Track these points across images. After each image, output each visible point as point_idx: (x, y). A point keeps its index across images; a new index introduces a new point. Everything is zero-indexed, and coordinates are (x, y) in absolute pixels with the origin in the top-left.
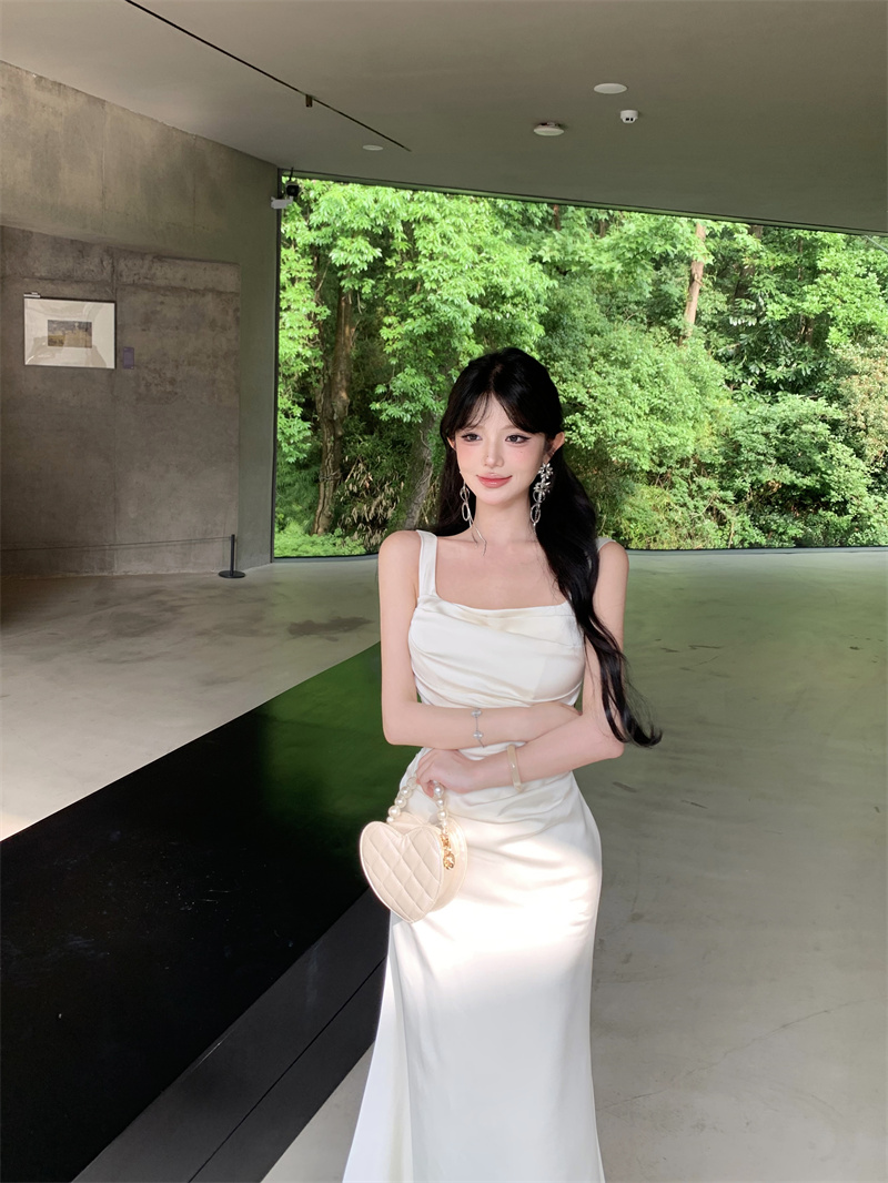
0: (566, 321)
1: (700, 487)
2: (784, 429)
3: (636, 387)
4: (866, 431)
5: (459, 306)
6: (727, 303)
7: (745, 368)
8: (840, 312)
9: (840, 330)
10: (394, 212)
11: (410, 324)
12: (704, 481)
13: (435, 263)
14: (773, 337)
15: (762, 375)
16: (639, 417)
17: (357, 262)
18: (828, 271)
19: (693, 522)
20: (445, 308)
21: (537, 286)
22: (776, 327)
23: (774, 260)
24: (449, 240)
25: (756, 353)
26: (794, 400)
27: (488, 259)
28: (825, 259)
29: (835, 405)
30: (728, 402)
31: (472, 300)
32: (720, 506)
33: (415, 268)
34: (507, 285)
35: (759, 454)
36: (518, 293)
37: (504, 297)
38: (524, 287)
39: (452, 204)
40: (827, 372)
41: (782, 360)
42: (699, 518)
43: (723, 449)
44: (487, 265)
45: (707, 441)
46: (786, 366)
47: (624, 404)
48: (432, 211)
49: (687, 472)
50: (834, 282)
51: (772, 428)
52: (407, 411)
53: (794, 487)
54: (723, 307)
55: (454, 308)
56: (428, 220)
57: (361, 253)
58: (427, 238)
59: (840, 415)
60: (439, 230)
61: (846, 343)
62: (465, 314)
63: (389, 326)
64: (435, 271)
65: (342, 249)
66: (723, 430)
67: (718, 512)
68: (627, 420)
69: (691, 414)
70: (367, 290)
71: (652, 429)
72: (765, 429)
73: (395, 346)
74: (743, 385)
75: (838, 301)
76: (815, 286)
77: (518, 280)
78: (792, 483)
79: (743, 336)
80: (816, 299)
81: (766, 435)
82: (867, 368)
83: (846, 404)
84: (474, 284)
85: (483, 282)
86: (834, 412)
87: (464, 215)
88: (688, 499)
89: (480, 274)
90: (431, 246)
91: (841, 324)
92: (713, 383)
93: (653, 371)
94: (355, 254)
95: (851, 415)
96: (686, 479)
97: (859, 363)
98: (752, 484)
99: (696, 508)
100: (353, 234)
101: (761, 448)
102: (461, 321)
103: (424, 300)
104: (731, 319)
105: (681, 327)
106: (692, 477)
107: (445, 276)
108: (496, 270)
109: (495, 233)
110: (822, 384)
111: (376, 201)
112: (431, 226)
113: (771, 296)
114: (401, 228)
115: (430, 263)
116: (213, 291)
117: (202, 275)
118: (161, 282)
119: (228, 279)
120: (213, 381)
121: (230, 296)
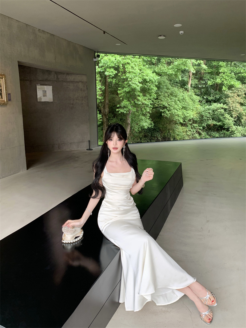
0: (161, 87)
1: (194, 126)
2: (213, 111)
3: (179, 102)
4: (233, 111)
5: (136, 84)
6: (198, 82)
7: (203, 97)
8: (225, 82)
9: (225, 87)
10: (120, 62)
11: (125, 89)
12: (195, 125)
13: (131, 74)
14: (209, 89)
15: (207, 99)
16: (180, 109)
17: (112, 74)
18: (222, 73)
19: (193, 135)
20: (133, 85)
21: (155, 78)
22: (210, 87)
23: (209, 71)
24: (134, 68)
25: (206, 94)
26: (215, 104)
27: (143, 73)
28: (221, 70)
29: (225, 105)
30: (199, 106)
31: (139, 82)
32: (199, 130)
33: (125, 75)
34: (148, 79)
35: (208, 118)
36: (150, 80)
37: (147, 81)
38: (152, 79)
39: (134, 60)
40: (223, 97)
41: (212, 95)
42: (194, 134)
43: (199, 117)
44: (143, 74)
45: (195, 115)
46: (213, 96)
47: (176, 106)
48: (129, 61)
49: (191, 123)
50: (224, 75)
51: (210, 111)
52: (125, 110)
53: (216, 125)
54: (197, 83)
55: (135, 85)
56: (128, 63)
57: (113, 72)
58: (128, 68)
59: (227, 107)
60: (131, 66)
61: (227, 90)
62: (138, 86)
63: (120, 90)
64: (131, 76)
65: (108, 72)
66: (199, 112)
67: (199, 132)
68: (177, 110)
69: (191, 108)
70: (114, 81)
71: (183, 112)
72: (209, 112)
73: (121, 95)
74: (203, 102)
75: (225, 80)
76: (219, 76)
77: (150, 77)
78: (216, 124)
79: (202, 90)
80: (219, 80)
81: (209, 113)
82: (232, 96)
83: (228, 105)
84: (140, 79)
85: (142, 78)
86: (225, 106)
87: (136, 62)
88: (191, 129)
89: (141, 76)
90: (129, 70)
91: (226, 86)
92: (196, 101)
93: (182, 98)
94: (111, 72)
95: (229, 107)
96: (190, 125)
97: (230, 95)
98: (206, 125)
99: (193, 131)
100: (110, 68)
101: (208, 116)
102: (137, 88)
103: (128, 83)
104: (199, 85)
105: (187, 88)
106: (192, 124)
107: (133, 77)
108: (145, 75)
109: (144, 66)
110: (222, 100)
111: (115, 59)
112: (129, 65)
113: (208, 79)
114: (122, 66)
115: (129, 74)
116: (81, 81)
117: (78, 78)
118: (69, 80)
119: (84, 78)
120: (82, 104)
121: (85, 83)
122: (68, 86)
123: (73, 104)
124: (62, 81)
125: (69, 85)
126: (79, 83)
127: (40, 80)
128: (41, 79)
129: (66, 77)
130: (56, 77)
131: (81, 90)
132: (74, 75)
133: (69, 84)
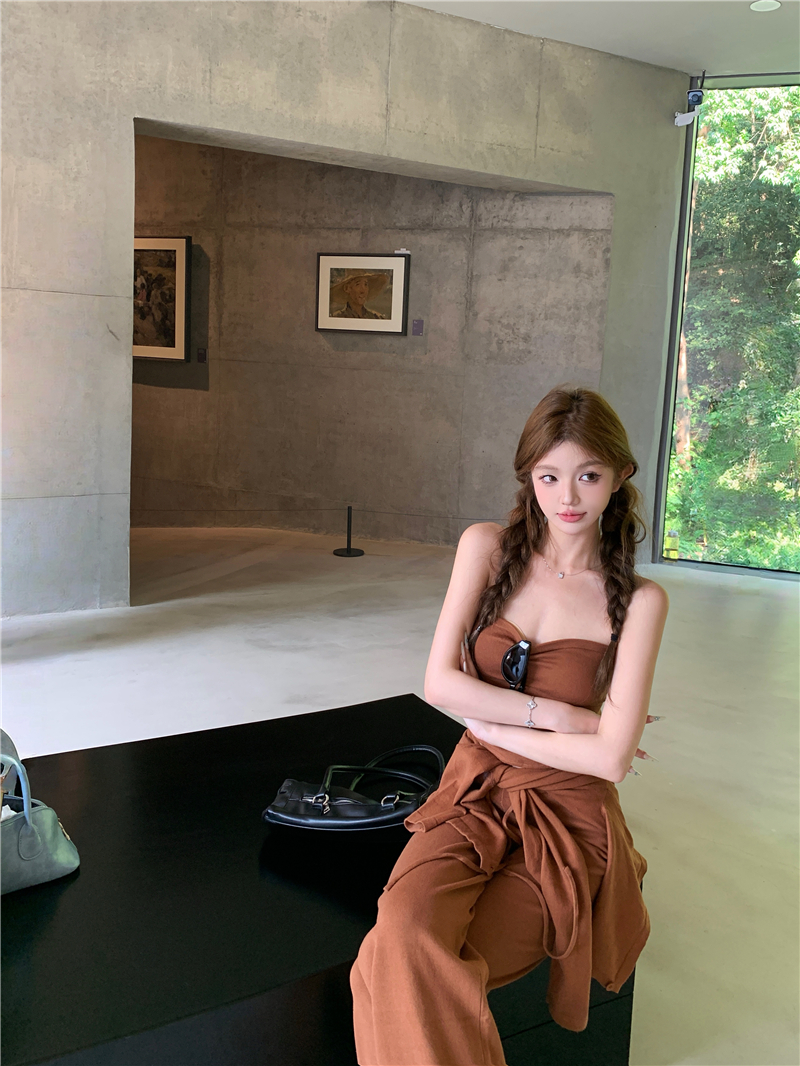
116: (578, 229)
117: (569, 213)
118: (521, 224)
119: (598, 213)
120: (574, 337)
121: (599, 234)
122: (516, 255)
123: (526, 338)
124: (493, 229)
125: (521, 248)
126: (568, 235)
127: (402, 229)
128: (404, 224)
129: (510, 209)
130: (467, 211)
131: (577, 269)
132: (552, 198)
133: (519, 243)
